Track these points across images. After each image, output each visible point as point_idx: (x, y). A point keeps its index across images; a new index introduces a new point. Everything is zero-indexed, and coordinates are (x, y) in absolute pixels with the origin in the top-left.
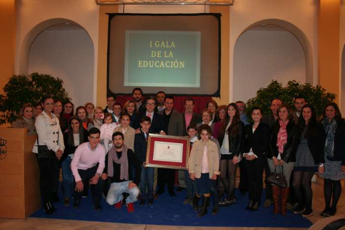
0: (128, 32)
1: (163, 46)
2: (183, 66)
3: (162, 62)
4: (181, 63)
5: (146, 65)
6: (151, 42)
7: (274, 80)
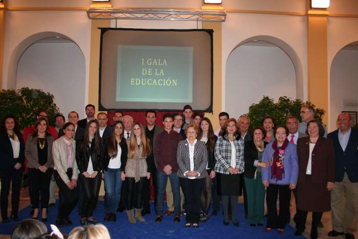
0: (120, 47)
1: (155, 64)
2: (176, 84)
3: (155, 80)
4: (173, 80)
5: (138, 83)
6: (143, 59)
7: (266, 96)
